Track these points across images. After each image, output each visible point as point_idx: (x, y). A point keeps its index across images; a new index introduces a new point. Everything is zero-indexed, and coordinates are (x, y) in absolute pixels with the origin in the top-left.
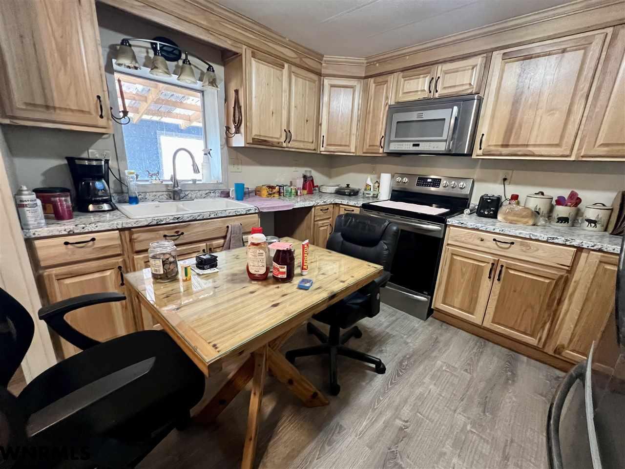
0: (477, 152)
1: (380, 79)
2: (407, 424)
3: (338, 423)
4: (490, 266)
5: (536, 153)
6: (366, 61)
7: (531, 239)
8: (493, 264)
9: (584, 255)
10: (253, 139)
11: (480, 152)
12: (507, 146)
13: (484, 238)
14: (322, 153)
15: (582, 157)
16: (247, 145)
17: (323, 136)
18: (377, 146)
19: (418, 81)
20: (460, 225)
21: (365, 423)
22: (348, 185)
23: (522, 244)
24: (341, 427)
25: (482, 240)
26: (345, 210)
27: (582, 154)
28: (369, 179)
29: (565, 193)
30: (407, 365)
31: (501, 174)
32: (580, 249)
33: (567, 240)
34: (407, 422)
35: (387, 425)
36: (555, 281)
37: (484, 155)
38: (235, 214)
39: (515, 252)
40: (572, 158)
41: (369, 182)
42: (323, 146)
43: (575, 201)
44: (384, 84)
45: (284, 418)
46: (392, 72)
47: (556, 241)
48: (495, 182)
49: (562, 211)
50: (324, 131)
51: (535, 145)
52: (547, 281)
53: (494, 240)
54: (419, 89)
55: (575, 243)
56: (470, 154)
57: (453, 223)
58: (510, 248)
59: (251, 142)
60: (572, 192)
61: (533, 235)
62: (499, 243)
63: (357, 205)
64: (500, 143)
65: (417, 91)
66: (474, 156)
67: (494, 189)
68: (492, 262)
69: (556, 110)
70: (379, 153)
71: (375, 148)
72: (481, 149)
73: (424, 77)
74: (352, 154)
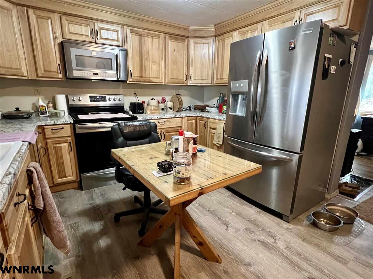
5: (154, 81)
11: (131, 80)
12: (142, 77)
15: (166, 83)
18: (54, 72)
22: (17, 109)
23: (168, 121)
26: (52, 129)
27: (166, 82)
28: (40, 100)
31: (133, 91)
37: (133, 82)
39: (167, 125)
40: (163, 84)
41: (40, 103)
43: (164, 101)
44: (48, 19)
46: (52, 11)
48: (131, 95)
49: (162, 105)
51: (152, 77)
53: (159, 122)
55: (181, 116)
56: (126, 81)
57: (140, 119)
58: (165, 124)
60: (163, 97)
61: (171, 116)
64: (139, 76)
65: (82, 35)
66: (128, 82)
68: (160, 132)
69: (156, 63)
70: (58, 78)
71: (52, 73)
72: (131, 78)
73: (85, 26)
74: (23, 78)
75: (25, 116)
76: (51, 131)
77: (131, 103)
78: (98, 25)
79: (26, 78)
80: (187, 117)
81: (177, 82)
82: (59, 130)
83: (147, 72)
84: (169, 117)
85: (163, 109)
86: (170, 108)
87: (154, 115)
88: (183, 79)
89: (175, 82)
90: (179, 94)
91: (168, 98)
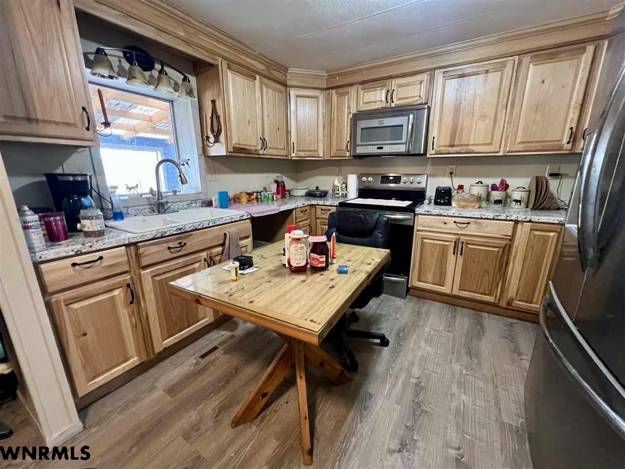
0: (431, 153)
1: (341, 91)
2: (420, 379)
3: (366, 393)
4: (453, 244)
5: (476, 151)
6: (326, 75)
7: (482, 218)
8: (455, 242)
9: (519, 226)
10: (234, 147)
11: (433, 152)
12: (453, 146)
13: (446, 221)
14: (293, 158)
15: (508, 152)
16: (229, 154)
17: (293, 143)
18: (343, 150)
19: (376, 93)
20: (427, 213)
21: (387, 387)
22: (317, 187)
23: (476, 223)
24: (370, 394)
25: (445, 224)
26: (322, 210)
27: (507, 150)
28: (336, 180)
29: (497, 181)
30: (403, 336)
31: (449, 168)
32: (516, 222)
33: (507, 216)
34: (419, 378)
35: (405, 384)
36: (502, 249)
37: (436, 154)
38: (230, 221)
39: (472, 229)
40: (501, 154)
41: (337, 183)
42: (293, 152)
43: (505, 186)
44: (346, 95)
45: (319, 399)
46: (351, 85)
47: (500, 218)
48: (444, 176)
49: (496, 195)
50: (293, 139)
51: (474, 145)
52: (496, 250)
53: (455, 222)
54: (378, 100)
55: (513, 218)
56: (425, 154)
57: (421, 211)
58: (467, 229)
59: (232, 150)
60: (502, 180)
61: (484, 215)
62: (458, 224)
63: (333, 204)
64: (448, 144)
65: (376, 102)
66: (428, 156)
67: (445, 182)
68: (455, 240)
69: (486, 117)
70: (346, 157)
71: (342, 152)
72: (432, 149)
73: (381, 90)
74: (320, 159)
78: (395, 83)
79: (323, 159)
81: (539, 148)
82: (326, 211)
83: (464, 136)
88: (561, 140)
89: (532, 149)
90: (560, 173)
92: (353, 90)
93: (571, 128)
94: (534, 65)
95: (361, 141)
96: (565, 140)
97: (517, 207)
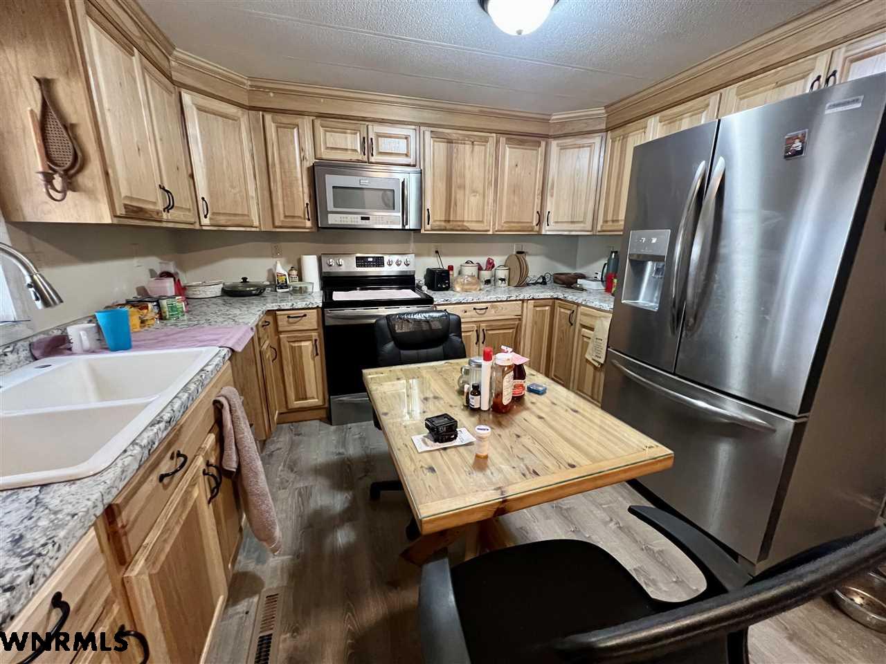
0: (426, 228)
1: (284, 119)
4: (475, 333)
5: (471, 229)
6: (249, 83)
7: (497, 301)
8: (477, 331)
9: (525, 304)
10: (126, 206)
11: (428, 227)
12: (449, 221)
13: (466, 309)
14: (204, 228)
15: (496, 231)
16: (116, 221)
17: (203, 199)
18: (300, 217)
19: (346, 138)
20: (446, 303)
22: (245, 279)
23: (492, 307)
25: (466, 312)
26: (289, 317)
27: (496, 229)
28: (279, 266)
32: (523, 301)
33: (516, 296)
36: (515, 330)
37: (432, 230)
39: (491, 315)
40: (491, 233)
41: (280, 270)
42: (206, 217)
43: (490, 265)
44: (294, 128)
46: (301, 114)
48: (429, 255)
49: (486, 275)
50: (202, 191)
52: (511, 331)
53: (475, 309)
54: (349, 148)
55: (521, 297)
56: (420, 229)
57: (439, 301)
58: (486, 314)
59: (123, 212)
60: (489, 258)
61: (499, 298)
62: (478, 311)
64: (443, 219)
65: (346, 150)
66: (423, 231)
68: (476, 329)
69: (477, 192)
70: (305, 228)
71: (296, 220)
72: (428, 224)
73: (351, 133)
74: (253, 229)
75: (254, 292)
76: (287, 319)
77: (428, 270)
78: (375, 129)
79: (258, 230)
80: (533, 299)
81: (519, 229)
82: (300, 318)
83: (459, 211)
84: (495, 300)
85: (488, 282)
86: (503, 280)
87: (468, 293)
88: (532, 222)
89: (514, 229)
90: (523, 250)
91: (498, 260)
92: (306, 123)
93: (538, 212)
94: (509, 147)
95: (335, 206)
96: (534, 224)
97: (503, 285)
